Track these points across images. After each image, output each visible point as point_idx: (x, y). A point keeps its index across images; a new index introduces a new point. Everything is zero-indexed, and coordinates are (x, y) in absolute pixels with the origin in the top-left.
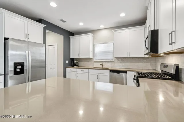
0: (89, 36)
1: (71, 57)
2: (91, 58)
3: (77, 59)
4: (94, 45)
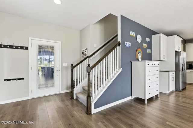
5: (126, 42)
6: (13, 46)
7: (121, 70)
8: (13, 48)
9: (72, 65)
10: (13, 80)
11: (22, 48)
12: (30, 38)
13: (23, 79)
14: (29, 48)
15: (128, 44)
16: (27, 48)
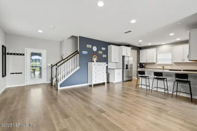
0: (154, 49)
1: (140, 62)
2: (155, 63)
3: (144, 63)
4: (157, 55)
5: (83, 52)
6: (15, 54)
7: (79, 67)
8: (15, 55)
9: (52, 65)
10: (16, 73)
11: (21, 54)
12: (26, 49)
13: (22, 73)
14: (25, 55)
15: (85, 52)
16: (24, 55)
